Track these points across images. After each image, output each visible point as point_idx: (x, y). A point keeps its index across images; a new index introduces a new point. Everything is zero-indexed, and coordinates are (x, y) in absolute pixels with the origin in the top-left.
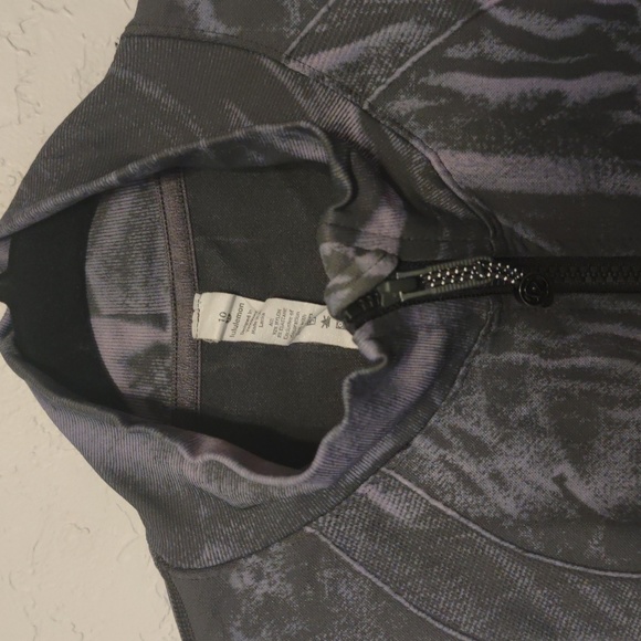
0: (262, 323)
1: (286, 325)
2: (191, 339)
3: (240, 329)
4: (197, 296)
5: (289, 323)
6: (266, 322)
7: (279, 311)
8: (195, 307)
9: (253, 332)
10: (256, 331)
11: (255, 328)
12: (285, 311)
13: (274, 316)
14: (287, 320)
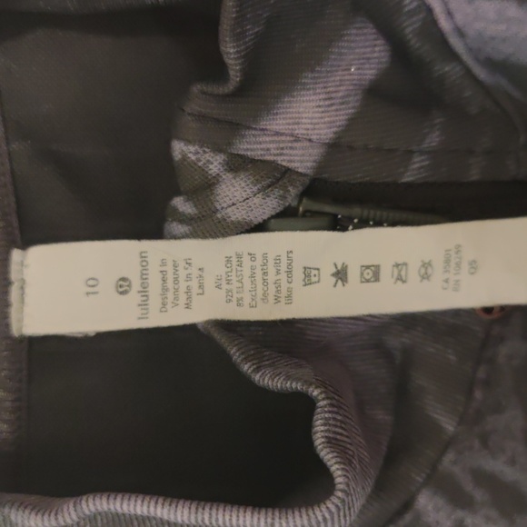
0: (201, 286)
1: (247, 282)
2: (10, 338)
3: (155, 301)
4: (16, 254)
5: (253, 276)
6: (209, 282)
7: (228, 260)
8: (14, 276)
9: (188, 306)
10: (194, 304)
11: (189, 298)
12: (239, 256)
13: (222, 270)
14: (247, 272)
